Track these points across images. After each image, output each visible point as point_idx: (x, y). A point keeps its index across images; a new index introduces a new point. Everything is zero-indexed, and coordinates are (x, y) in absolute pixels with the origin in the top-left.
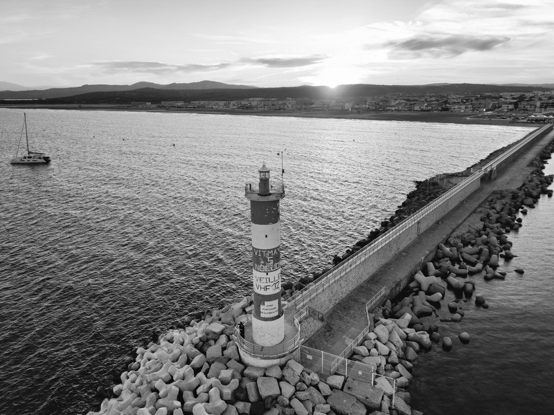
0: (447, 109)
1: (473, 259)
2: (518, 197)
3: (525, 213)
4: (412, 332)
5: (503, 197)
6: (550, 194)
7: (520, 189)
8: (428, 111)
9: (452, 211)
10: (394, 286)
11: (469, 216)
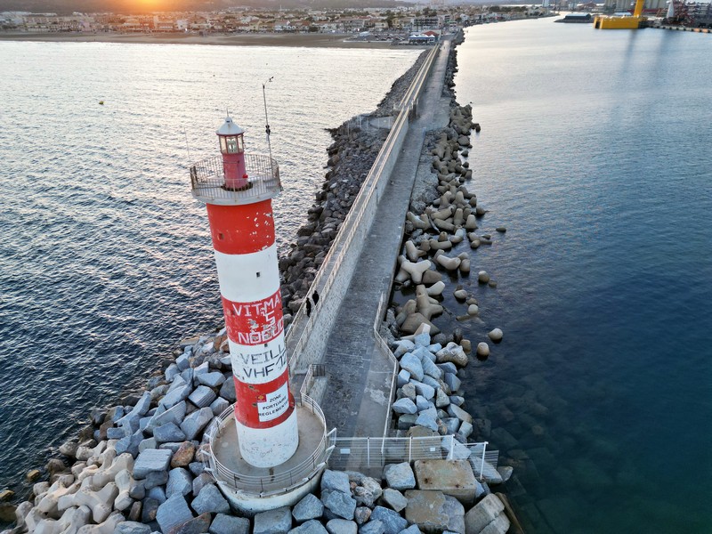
0: (314, 29)
1: (448, 224)
2: (452, 136)
3: (465, 155)
4: (439, 350)
5: (438, 139)
6: (477, 128)
7: (450, 126)
8: (293, 31)
10: (387, 286)
11: (418, 169)
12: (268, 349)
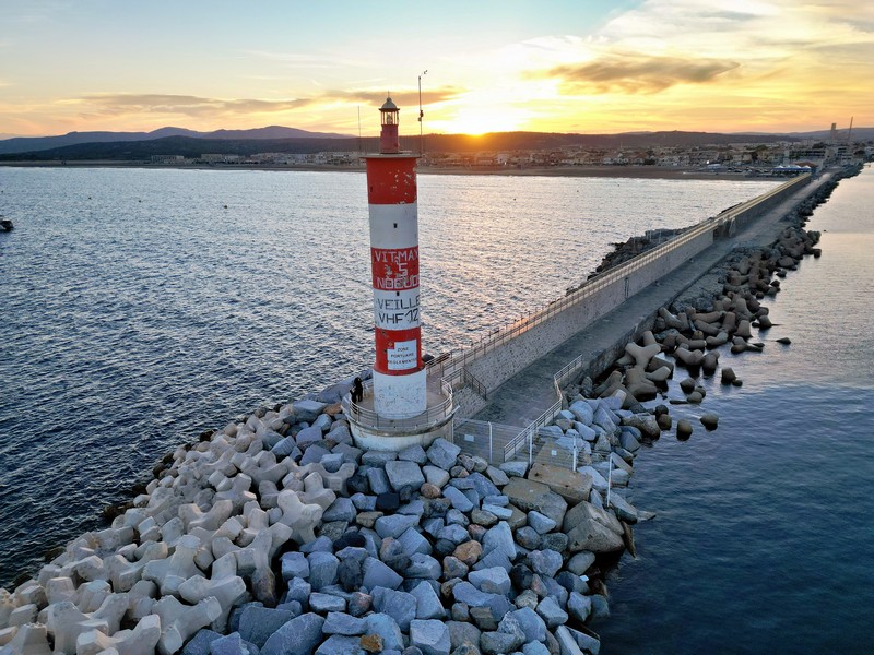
0: (651, 162)
1: (713, 328)
2: (770, 256)
3: (782, 276)
4: (628, 415)
5: (748, 255)
6: (817, 254)
7: (773, 246)
8: (624, 164)
9: (675, 271)
10: (595, 357)
11: (700, 278)
12: (399, 298)
